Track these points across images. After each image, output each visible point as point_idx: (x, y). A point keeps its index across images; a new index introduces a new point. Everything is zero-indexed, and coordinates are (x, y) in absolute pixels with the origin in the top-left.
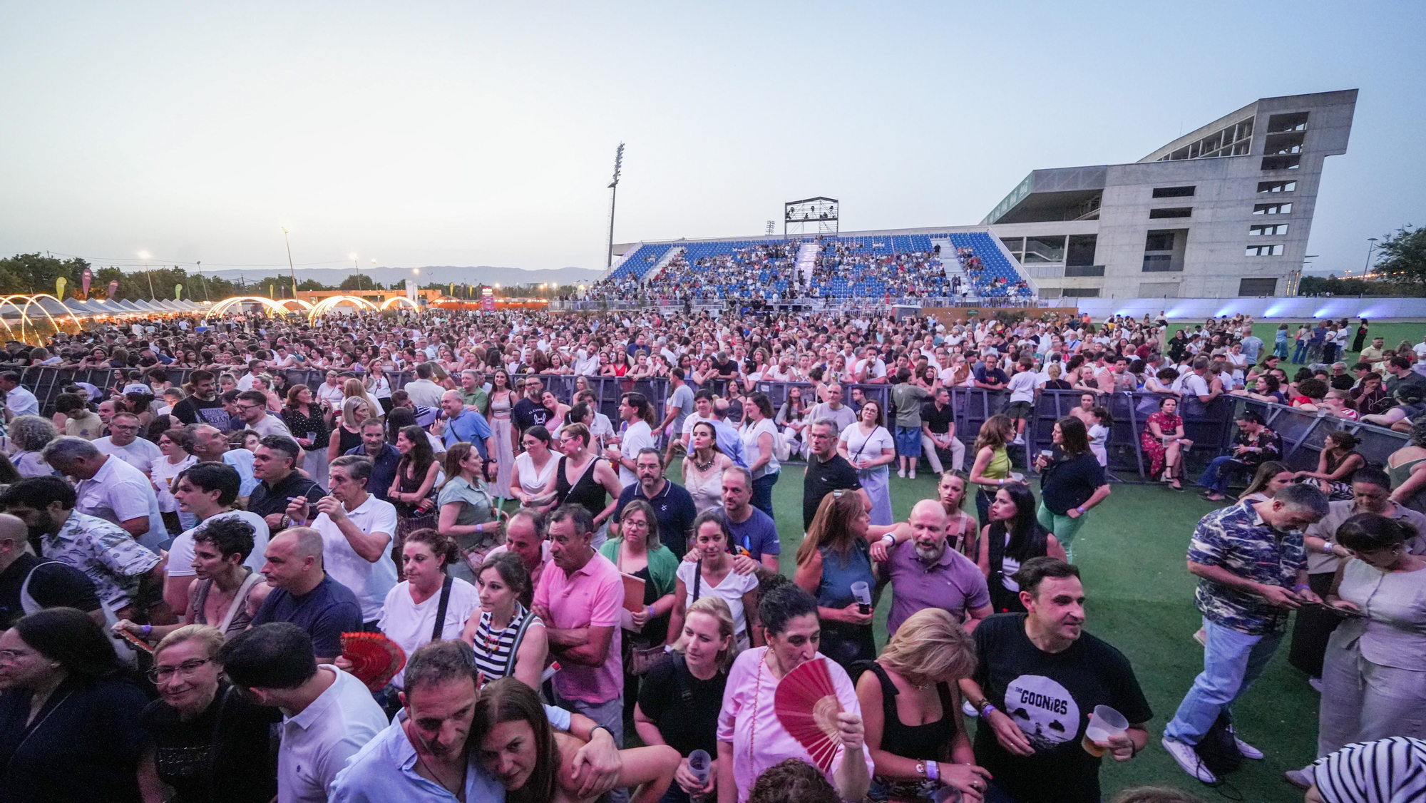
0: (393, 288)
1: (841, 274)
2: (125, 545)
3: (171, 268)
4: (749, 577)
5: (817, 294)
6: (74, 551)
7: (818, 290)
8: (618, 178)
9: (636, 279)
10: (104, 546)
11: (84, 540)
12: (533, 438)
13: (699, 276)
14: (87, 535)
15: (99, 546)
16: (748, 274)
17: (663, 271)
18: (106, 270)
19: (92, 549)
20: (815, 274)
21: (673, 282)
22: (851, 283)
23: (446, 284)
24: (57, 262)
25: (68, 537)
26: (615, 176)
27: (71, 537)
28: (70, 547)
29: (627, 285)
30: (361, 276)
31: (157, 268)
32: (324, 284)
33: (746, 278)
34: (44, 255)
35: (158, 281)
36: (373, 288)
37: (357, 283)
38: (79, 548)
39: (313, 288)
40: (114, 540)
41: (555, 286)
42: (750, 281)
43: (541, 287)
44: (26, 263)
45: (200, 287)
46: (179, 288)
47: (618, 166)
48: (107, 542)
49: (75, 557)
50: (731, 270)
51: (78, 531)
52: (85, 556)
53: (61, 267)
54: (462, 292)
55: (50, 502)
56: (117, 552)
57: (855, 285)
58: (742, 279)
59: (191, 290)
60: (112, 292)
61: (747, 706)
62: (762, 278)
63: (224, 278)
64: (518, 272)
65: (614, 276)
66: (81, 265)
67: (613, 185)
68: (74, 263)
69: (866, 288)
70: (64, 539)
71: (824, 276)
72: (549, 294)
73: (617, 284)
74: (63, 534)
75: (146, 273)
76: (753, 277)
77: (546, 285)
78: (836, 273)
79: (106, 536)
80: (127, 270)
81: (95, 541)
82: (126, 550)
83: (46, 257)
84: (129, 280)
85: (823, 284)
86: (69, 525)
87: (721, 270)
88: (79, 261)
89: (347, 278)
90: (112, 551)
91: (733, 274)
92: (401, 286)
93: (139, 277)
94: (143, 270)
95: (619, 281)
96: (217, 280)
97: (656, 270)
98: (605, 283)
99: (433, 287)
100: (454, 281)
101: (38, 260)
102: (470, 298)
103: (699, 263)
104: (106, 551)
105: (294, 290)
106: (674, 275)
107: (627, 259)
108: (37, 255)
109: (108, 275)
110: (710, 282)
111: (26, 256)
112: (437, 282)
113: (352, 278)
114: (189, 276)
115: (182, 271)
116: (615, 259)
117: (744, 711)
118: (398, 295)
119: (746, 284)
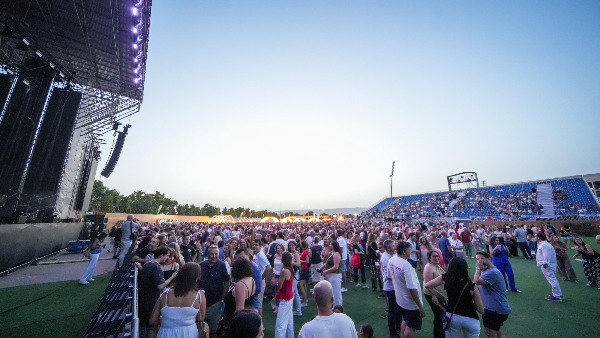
3: (265, 210)
8: (393, 173)
16: (422, 207)
17: (389, 207)
18: (253, 211)
24: (244, 209)
26: (392, 172)
32: (300, 214)
47: (393, 169)
57: (474, 211)
62: (428, 209)
67: (391, 176)
85: (457, 210)
88: (249, 209)
97: (387, 207)
107: (376, 204)
110: (405, 211)
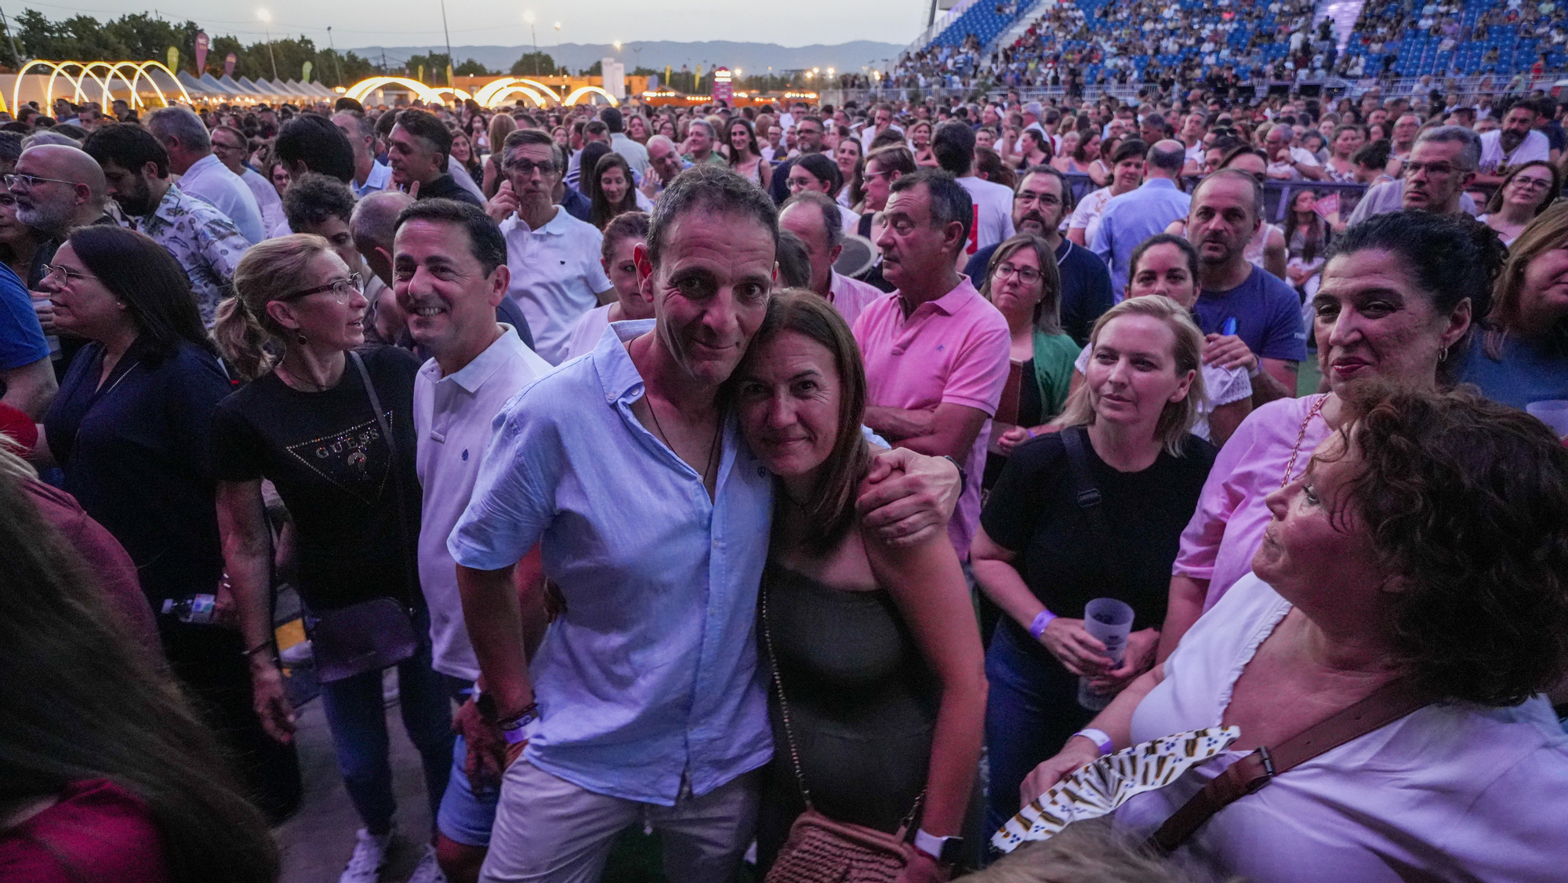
0: (582, 74)
1: (1425, 24)
2: (234, 240)
3: (296, 38)
4: (1235, 374)
5: (1358, 71)
6: (174, 239)
7: (1362, 60)
9: (978, 46)
10: (211, 236)
11: (186, 223)
12: (805, 173)
13: (1101, 40)
14: (190, 216)
15: (204, 234)
16: (1206, 32)
17: (1031, 31)
18: (221, 39)
19: (196, 238)
20: (1359, 26)
21: (1047, 52)
22: (1448, 44)
23: (660, 70)
24: (166, 25)
25: (166, 218)
27: (170, 219)
28: (170, 232)
29: (960, 58)
30: (539, 54)
31: (280, 38)
33: (1200, 41)
34: (152, 16)
35: (282, 57)
36: (556, 74)
37: (534, 64)
38: (179, 235)
39: (474, 71)
40: (222, 230)
41: (831, 73)
42: (1207, 47)
43: (809, 75)
44: (134, 27)
45: (331, 68)
46: (307, 67)
48: (213, 231)
49: (176, 248)
50: (1170, 25)
51: (178, 211)
52: (188, 247)
53: (171, 33)
54: (683, 82)
55: (144, 164)
56: (224, 247)
57: (1456, 48)
58: (1191, 42)
59: (322, 73)
60: (230, 69)
61: (1257, 499)
62: (1235, 42)
63: (361, 56)
64: (773, 50)
65: (938, 43)
66: (192, 32)
68: (186, 28)
69: (1486, 54)
70: (162, 220)
71: (1381, 30)
72: (820, 84)
73: (941, 58)
74: (161, 212)
75: (267, 46)
76: (1215, 37)
77: (816, 70)
78: (1414, 23)
79: (214, 222)
80: (246, 42)
81: (199, 226)
82: (236, 247)
83: (155, 19)
84: (248, 55)
85: (1375, 47)
86: (168, 201)
87: (1148, 26)
88: (191, 25)
89: (519, 57)
90: (219, 245)
91: (1172, 32)
92: (596, 70)
93: (259, 49)
94: (264, 42)
95: (946, 51)
96: (352, 57)
97: (1018, 30)
98: (921, 56)
99: (641, 72)
100: (671, 66)
101: (146, 22)
102: (695, 93)
103: (1106, 14)
104: (213, 243)
105: (450, 74)
106: (1051, 39)
107: (958, 15)
108: (144, 16)
109: (226, 46)
110: (1123, 51)
111: (133, 17)
112: (646, 65)
113: (527, 57)
114: (317, 50)
115: (310, 42)
116: (940, 14)
117: (1250, 508)
118: (590, 84)
119: (1198, 53)
